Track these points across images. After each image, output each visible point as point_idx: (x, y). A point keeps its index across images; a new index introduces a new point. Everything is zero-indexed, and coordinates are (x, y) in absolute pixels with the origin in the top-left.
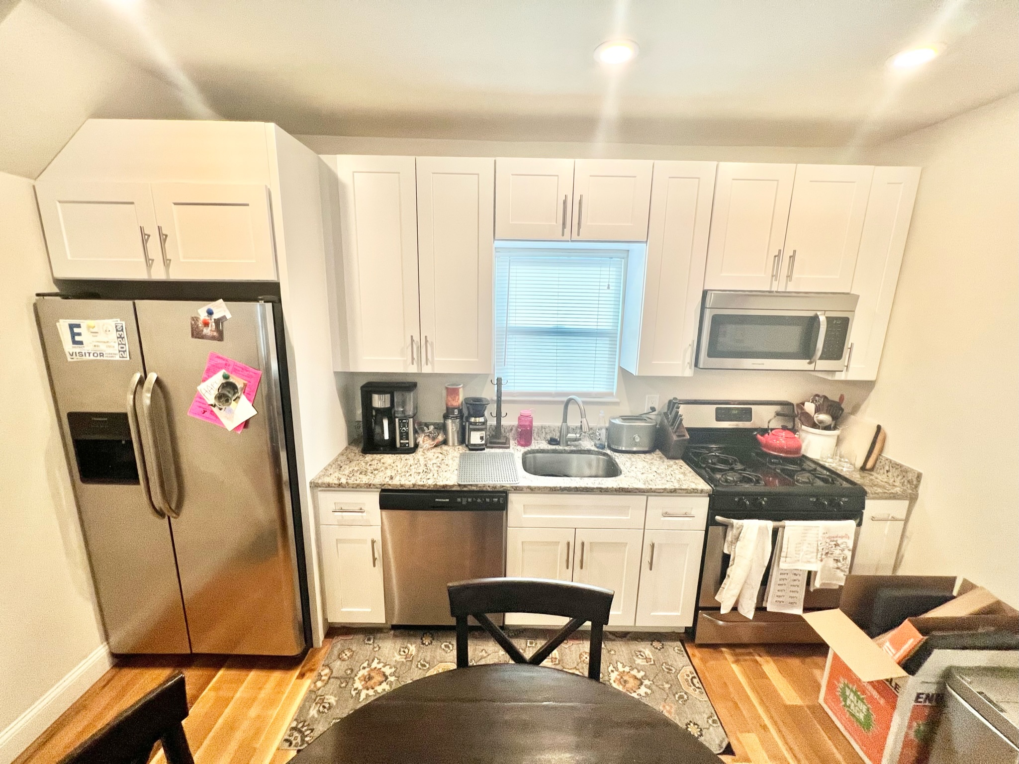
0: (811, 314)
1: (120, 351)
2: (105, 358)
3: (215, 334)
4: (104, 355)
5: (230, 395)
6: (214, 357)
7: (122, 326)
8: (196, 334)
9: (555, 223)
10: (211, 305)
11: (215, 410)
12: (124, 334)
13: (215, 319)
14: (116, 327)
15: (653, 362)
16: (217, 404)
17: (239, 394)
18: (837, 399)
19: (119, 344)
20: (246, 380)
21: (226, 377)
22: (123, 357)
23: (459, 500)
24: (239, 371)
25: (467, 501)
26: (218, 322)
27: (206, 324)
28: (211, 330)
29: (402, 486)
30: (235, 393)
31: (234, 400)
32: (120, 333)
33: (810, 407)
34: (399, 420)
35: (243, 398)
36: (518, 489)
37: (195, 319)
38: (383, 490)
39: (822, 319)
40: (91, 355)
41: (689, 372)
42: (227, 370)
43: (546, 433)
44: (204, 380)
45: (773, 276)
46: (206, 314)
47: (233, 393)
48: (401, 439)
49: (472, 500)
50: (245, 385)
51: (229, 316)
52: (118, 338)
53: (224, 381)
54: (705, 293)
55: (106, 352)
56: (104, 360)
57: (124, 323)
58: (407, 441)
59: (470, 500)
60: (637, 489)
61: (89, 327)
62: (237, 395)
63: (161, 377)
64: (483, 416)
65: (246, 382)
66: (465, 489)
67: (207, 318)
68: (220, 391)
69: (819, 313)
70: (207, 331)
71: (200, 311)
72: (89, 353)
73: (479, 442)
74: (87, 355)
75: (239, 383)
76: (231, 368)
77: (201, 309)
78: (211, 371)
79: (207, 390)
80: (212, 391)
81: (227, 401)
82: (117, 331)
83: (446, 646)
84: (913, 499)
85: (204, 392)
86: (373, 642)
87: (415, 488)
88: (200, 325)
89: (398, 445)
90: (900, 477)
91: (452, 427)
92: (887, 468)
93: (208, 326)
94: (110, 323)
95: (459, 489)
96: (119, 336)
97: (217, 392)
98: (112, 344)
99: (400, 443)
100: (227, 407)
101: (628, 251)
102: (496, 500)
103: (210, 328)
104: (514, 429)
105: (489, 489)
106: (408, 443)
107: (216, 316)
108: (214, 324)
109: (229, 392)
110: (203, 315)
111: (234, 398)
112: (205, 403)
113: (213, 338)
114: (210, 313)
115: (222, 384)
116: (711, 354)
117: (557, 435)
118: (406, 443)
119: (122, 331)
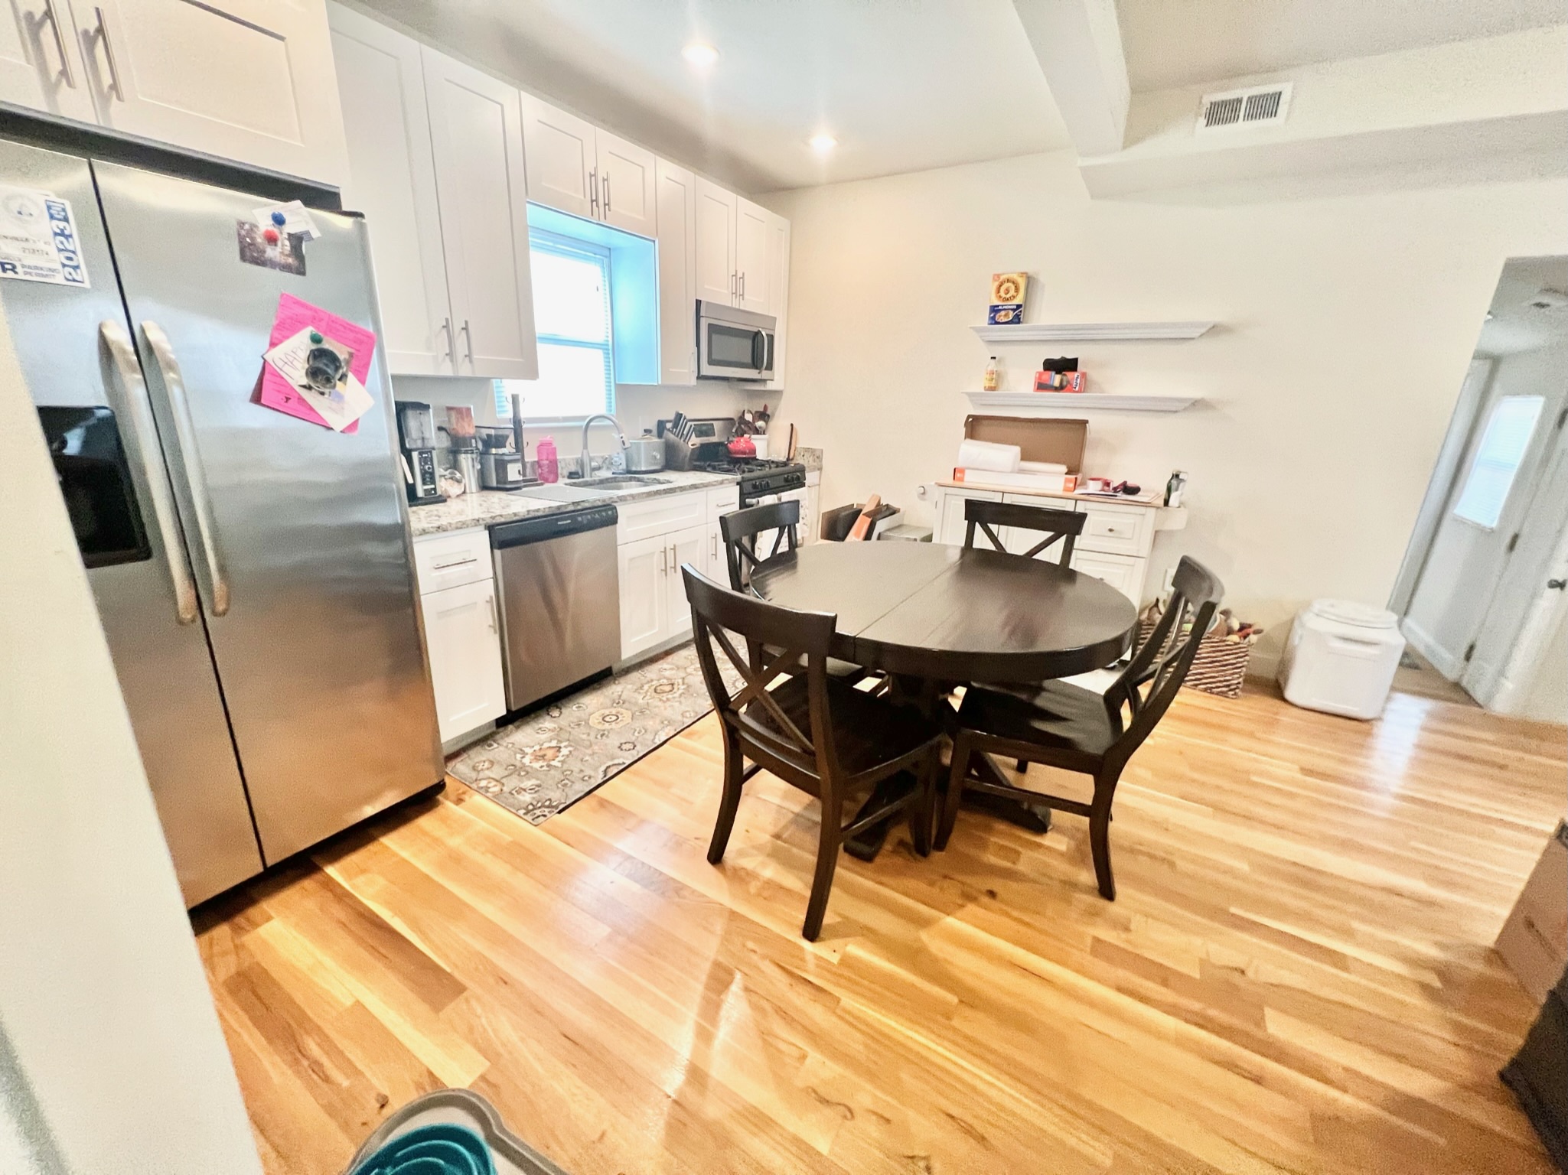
0: (756, 330)
1: (64, 265)
2: (21, 276)
3: (290, 260)
4: (19, 269)
5: (329, 371)
6: (287, 301)
7: (64, 210)
8: (250, 253)
9: (583, 198)
10: (280, 208)
11: (310, 397)
12: (72, 228)
13: (289, 234)
14: (49, 208)
15: (671, 370)
16: (313, 385)
17: (345, 369)
18: (762, 410)
19: (59, 249)
20: (352, 348)
21: (316, 340)
22: (74, 280)
23: (579, 519)
24: (338, 330)
25: (587, 518)
26: (297, 240)
27: (272, 239)
28: (282, 253)
29: (515, 514)
30: (337, 368)
31: (340, 380)
32: (62, 224)
33: (749, 417)
34: (421, 454)
35: (351, 377)
36: (622, 499)
37: (247, 227)
38: (493, 526)
39: (764, 333)
41: (693, 381)
42: (317, 328)
44: (277, 342)
45: (732, 294)
46: (272, 222)
47: (332, 367)
48: (424, 483)
49: (591, 517)
50: (351, 355)
51: (315, 233)
52: (55, 234)
53: (314, 347)
54: (698, 303)
55: (26, 263)
56: (21, 281)
57: (67, 203)
58: (433, 486)
59: (589, 517)
60: (702, 484)
62: (340, 372)
64: (505, 446)
65: (352, 350)
66: (579, 507)
67: (273, 229)
68: (311, 362)
69: (760, 329)
70: (272, 253)
71: (258, 213)
73: (517, 477)
75: (342, 352)
76: (323, 324)
77: (258, 210)
78: (286, 328)
79: (286, 360)
80: (295, 362)
81: (328, 380)
82: (53, 217)
83: (577, 707)
84: (820, 469)
85: (280, 364)
86: (498, 744)
87: (530, 516)
88: (259, 240)
89: (421, 494)
91: (471, 466)
92: (802, 454)
93: (276, 245)
94: (34, 197)
96: (58, 231)
97: (307, 366)
98: (41, 246)
99: (424, 490)
100: (332, 391)
101: (611, 250)
103: (279, 249)
105: (600, 504)
106: (435, 489)
107: (290, 228)
108: (287, 243)
109: (327, 365)
110: (265, 224)
111: (338, 376)
112: (287, 385)
113: (286, 268)
114: (279, 220)
115: (312, 352)
116: (711, 362)
117: (573, 469)
118: (432, 489)
119: (66, 219)
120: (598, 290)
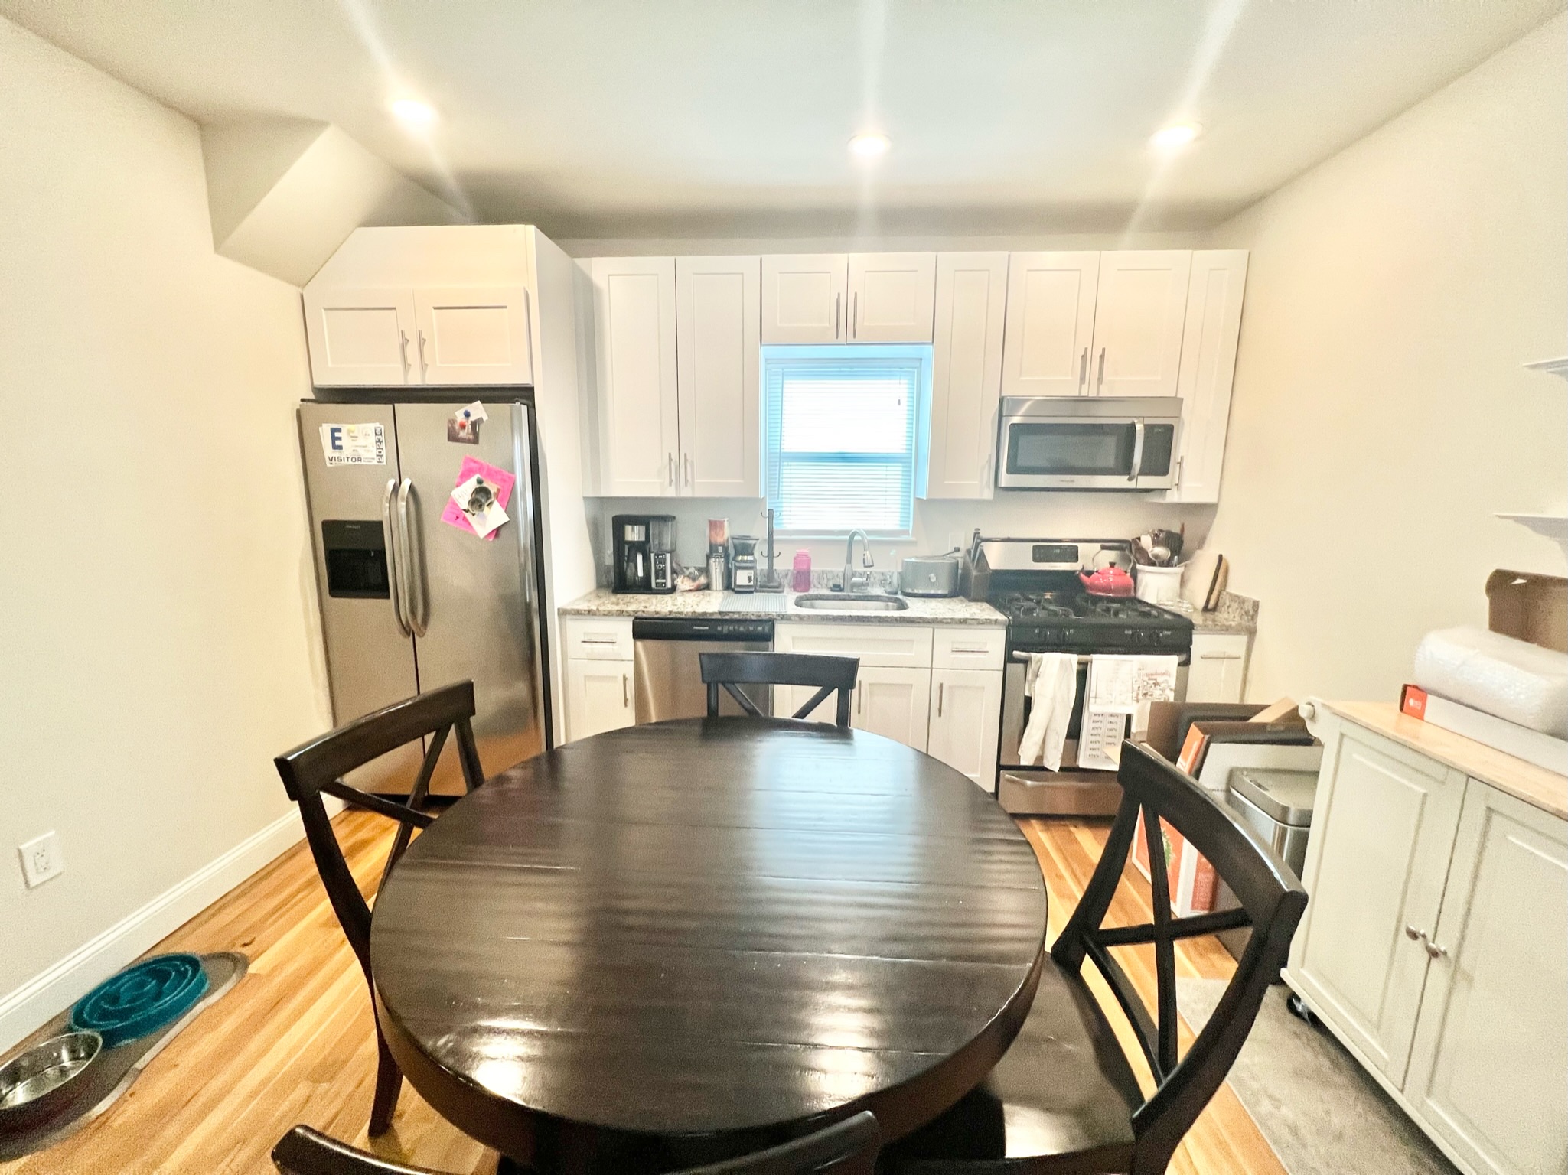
0: (1128, 421)
1: (377, 456)
2: (363, 463)
3: (471, 437)
4: (362, 460)
5: (483, 500)
6: (469, 460)
7: (381, 430)
8: (453, 437)
9: (828, 325)
10: (468, 407)
11: (468, 516)
12: (382, 438)
13: (471, 422)
14: (376, 430)
15: (945, 482)
16: (470, 510)
17: (493, 500)
18: (1177, 531)
19: (377, 449)
20: (499, 485)
21: (480, 482)
22: (380, 462)
23: (719, 628)
24: (493, 475)
25: (729, 629)
26: (474, 424)
27: (463, 427)
28: (468, 433)
29: (657, 613)
30: (488, 499)
31: (487, 506)
32: (379, 437)
33: (1146, 541)
34: (655, 555)
35: (496, 504)
36: (785, 618)
37: (452, 422)
38: (636, 618)
39: (1139, 427)
40: (350, 459)
41: (988, 494)
42: (481, 475)
43: (828, 580)
44: (458, 485)
45: (1081, 379)
46: (463, 416)
47: (485, 498)
48: (657, 577)
49: (734, 629)
50: (499, 490)
51: (485, 418)
52: (376, 442)
53: (478, 486)
54: (1003, 400)
55: (364, 457)
56: (362, 465)
57: (383, 427)
58: (664, 581)
59: (731, 628)
60: (920, 618)
61: (349, 431)
62: (490, 501)
63: (415, 484)
64: (752, 554)
65: (499, 487)
66: (727, 617)
67: (464, 420)
68: (473, 496)
69: (1136, 421)
70: (463, 434)
71: (457, 413)
72: (348, 458)
73: (746, 582)
74: (346, 459)
75: (493, 488)
76: (485, 472)
77: (458, 411)
78: (465, 475)
79: (460, 495)
80: (465, 496)
81: (480, 506)
82: (376, 434)
84: (1252, 633)
85: (457, 497)
87: (671, 616)
88: (457, 428)
89: (653, 586)
90: (1238, 611)
91: (717, 568)
92: (1228, 603)
93: (465, 429)
94: (371, 427)
95: (719, 617)
96: (377, 440)
97: (470, 498)
98: (371, 448)
99: (656, 583)
100: (480, 513)
101: (921, 359)
102: (760, 628)
103: (466, 431)
104: (790, 574)
105: (753, 618)
106: (665, 583)
107: (473, 418)
108: (470, 427)
109: (482, 497)
110: (460, 417)
111: (487, 504)
112: (458, 509)
113: (469, 441)
114: (467, 415)
115: (476, 489)
116: (1011, 470)
117: (840, 582)
118: (663, 583)
119: (381, 434)
120: (899, 403)
